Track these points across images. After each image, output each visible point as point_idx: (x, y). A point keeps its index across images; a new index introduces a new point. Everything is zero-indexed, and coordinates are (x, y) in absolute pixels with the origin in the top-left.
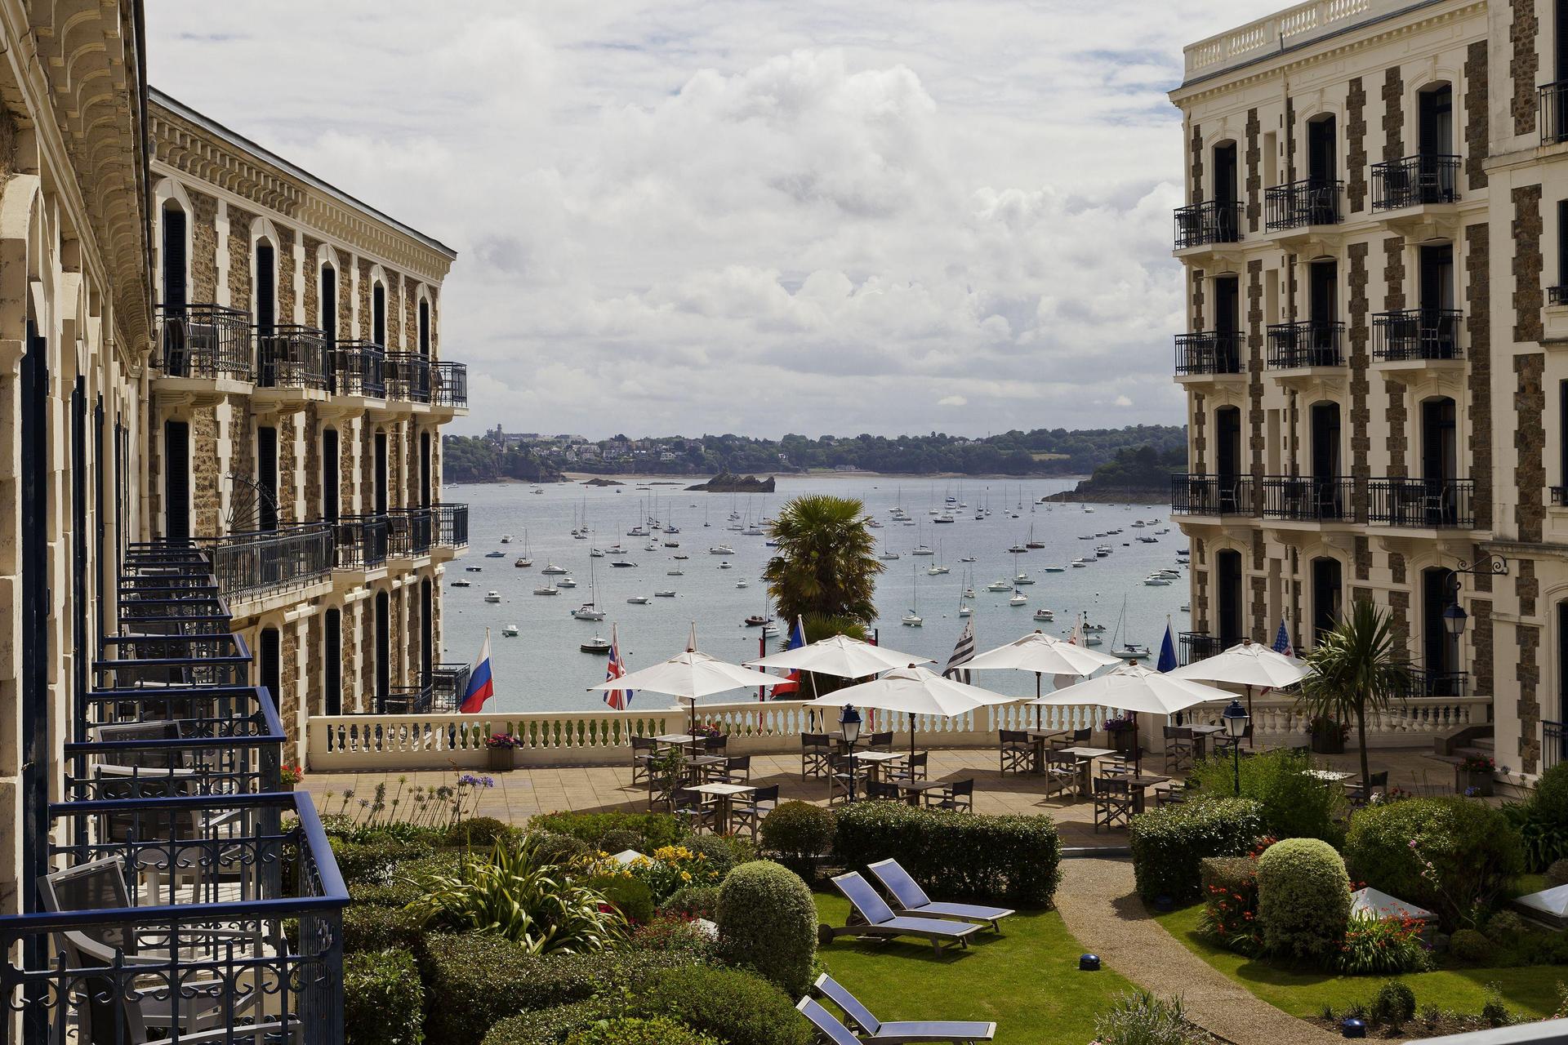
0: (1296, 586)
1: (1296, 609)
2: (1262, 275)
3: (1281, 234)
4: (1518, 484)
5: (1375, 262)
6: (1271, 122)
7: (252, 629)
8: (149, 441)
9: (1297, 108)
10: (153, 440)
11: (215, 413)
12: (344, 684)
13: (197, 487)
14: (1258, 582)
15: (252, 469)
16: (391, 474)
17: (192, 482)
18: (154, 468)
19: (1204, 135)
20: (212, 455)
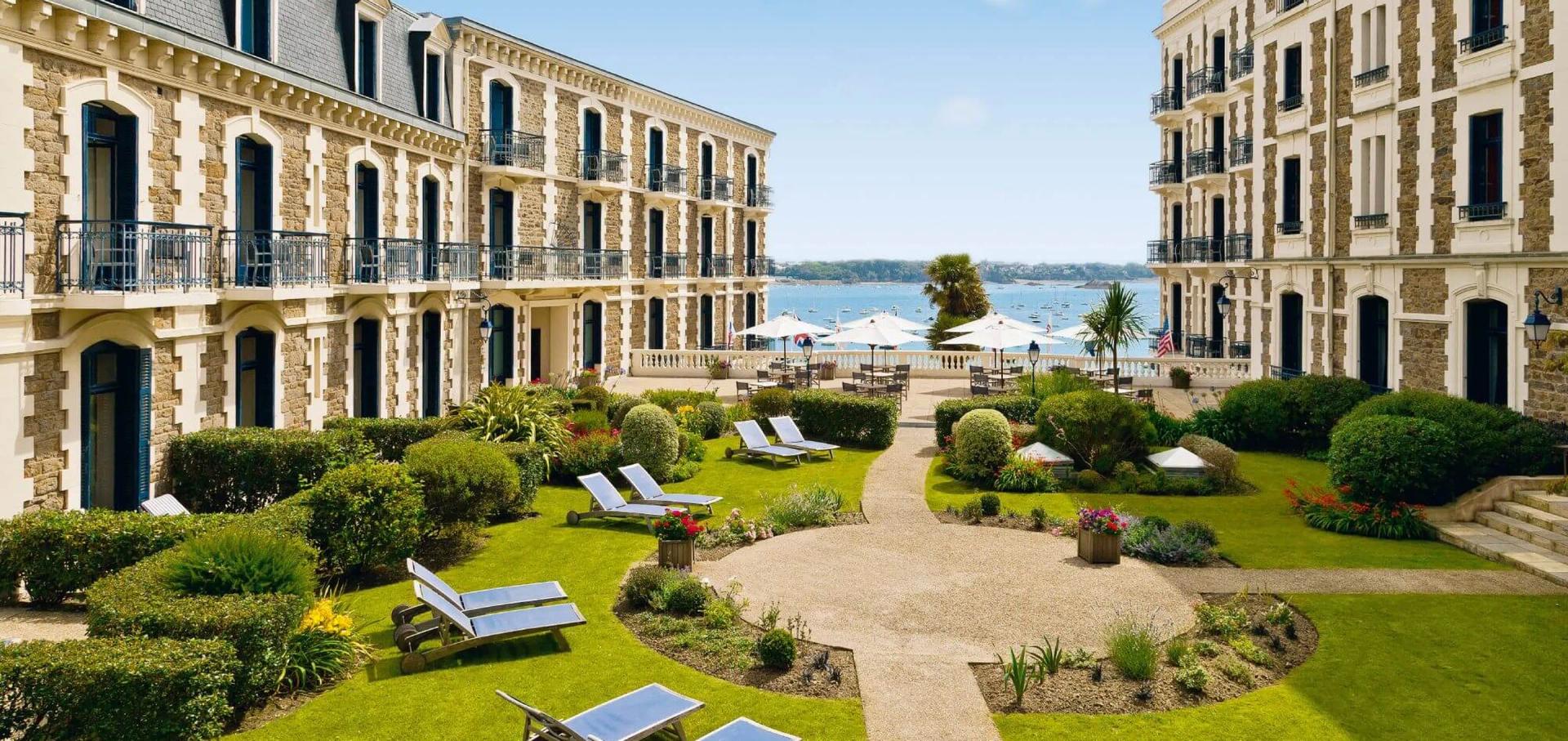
0: (1204, 300)
1: (1204, 313)
2: (1192, 127)
3: (1192, 101)
4: (1264, 224)
5: (1241, 112)
6: (1198, 40)
7: (575, 300)
8: (470, 196)
9: (1208, 29)
10: (480, 197)
11: (541, 190)
12: (668, 337)
13: (522, 224)
14: (1188, 299)
15: (578, 222)
16: (717, 238)
17: (516, 222)
18: (481, 211)
19: (1169, 53)
20: (539, 210)
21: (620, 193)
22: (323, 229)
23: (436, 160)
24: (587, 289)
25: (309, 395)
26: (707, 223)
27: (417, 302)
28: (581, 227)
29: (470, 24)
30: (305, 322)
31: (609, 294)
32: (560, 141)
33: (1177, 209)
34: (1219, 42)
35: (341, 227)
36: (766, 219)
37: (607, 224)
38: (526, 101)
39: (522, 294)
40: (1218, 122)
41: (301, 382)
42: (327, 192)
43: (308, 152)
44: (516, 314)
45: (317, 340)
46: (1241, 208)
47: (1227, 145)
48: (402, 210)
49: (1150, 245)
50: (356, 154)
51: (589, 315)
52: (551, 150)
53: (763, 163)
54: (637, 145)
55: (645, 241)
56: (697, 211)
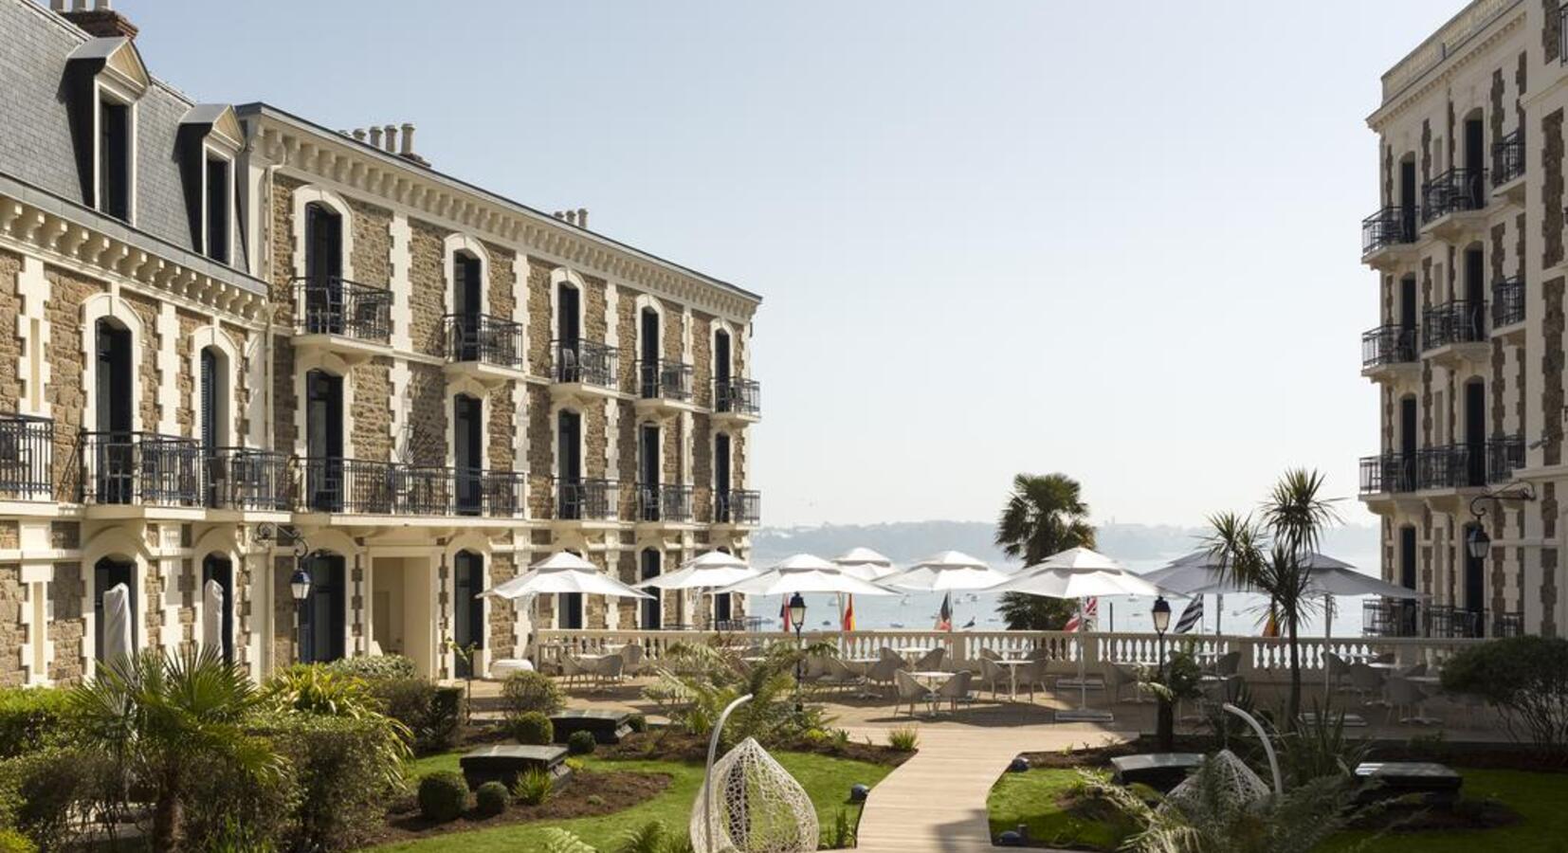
0: (1452, 550)
1: (1452, 572)
2: (1432, 269)
3: (1429, 226)
4: (1544, 408)
5: (1510, 241)
6: (1439, 130)
7: (442, 549)
8: (275, 381)
9: (1456, 110)
10: (291, 383)
11: (387, 375)
12: (589, 611)
13: (358, 428)
14: (1427, 551)
15: (446, 427)
16: (667, 459)
17: (349, 424)
18: (292, 404)
19: (1393, 153)
20: (384, 407)
21: (512, 383)
22: (45, 410)
23: (223, 324)
24: (460, 531)
25: (26, 668)
26: (652, 435)
27: (194, 538)
28: (450, 435)
29: (275, 115)
30: (19, 557)
31: (495, 541)
32: (416, 300)
33: (1409, 405)
34: (1474, 127)
35: (74, 416)
36: (745, 432)
37: (492, 432)
38: (362, 236)
39: (358, 536)
40: (1474, 258)
41: (15, 648)
42: (53, 361)
43: (22, 298)
44: (349, 566)
45: (38, 585)
46: (1511, 396)
47: (1489, 295)
48: (170, 397)
49: (1366, 465)
50: (97, 306)
51: (465, 575)
52: (401, 313)
53: (741, 344)
54: (536, 308)
55: (551, 461)
56: (635, 416)
